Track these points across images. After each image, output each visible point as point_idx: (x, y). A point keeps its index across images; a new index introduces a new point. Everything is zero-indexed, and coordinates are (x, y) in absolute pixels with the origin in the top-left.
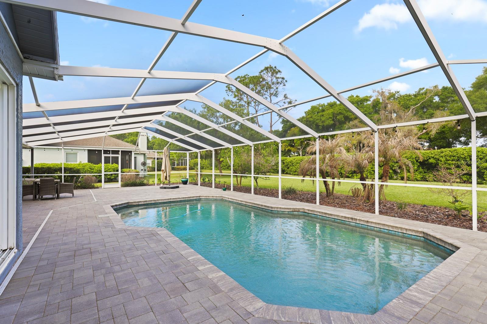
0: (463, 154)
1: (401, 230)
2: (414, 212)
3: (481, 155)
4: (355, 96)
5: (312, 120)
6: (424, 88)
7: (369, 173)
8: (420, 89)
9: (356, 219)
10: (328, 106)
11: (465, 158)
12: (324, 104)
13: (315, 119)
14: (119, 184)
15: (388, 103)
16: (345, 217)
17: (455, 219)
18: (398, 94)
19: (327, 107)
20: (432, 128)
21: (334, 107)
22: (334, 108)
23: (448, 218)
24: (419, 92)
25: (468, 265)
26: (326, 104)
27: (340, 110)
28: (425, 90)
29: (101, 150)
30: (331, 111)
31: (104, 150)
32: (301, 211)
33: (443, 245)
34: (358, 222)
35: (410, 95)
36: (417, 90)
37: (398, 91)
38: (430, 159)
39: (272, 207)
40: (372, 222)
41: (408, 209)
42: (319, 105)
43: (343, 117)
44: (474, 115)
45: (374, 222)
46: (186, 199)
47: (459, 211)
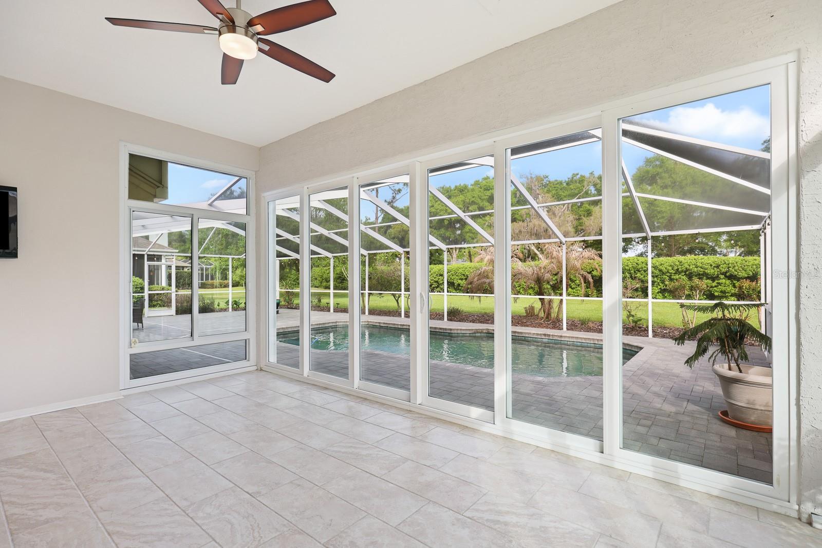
0: (627, 266)
1: (593, 341)
2: (597, 327)
3: (645, 267)
4: (491, 178)
5: (434, 210)
6: (578, 174)
7: (522, 289)
8: (574, 174)
9: (549, 335)
10: (456, 191)
11: (629, 270)
12: (450, 187)
13: (438, 209)
14: (173, 310)
15: (539, 194)
16: (537, 334)
17: (633, 330)
18: (547, 179)
19: (455, 193)
20: (591, 230)
21: (464, 192)
22: (465, 195)
23: (627, 330)
24: (573, 178)
25: (652, 355)
26: (453, 187)
27: (473, 197)
28: (579, 176)
29: (144, 255)
30: (461, 199)
31: (148, 255)
32: (484, 331)
33: (630, 349)
34: (551, 338)
35: (561, 183)
36: (570, 176)
37: (547, 175)
38: (593, 271)
39: (451, 330)
40: (565, 337)
41: (591, 325)
42: (443, 188)
43: (478, 207)
44: (651, 234)
45: (568, 336)
46: (321, 326)
47: (636, 322)
